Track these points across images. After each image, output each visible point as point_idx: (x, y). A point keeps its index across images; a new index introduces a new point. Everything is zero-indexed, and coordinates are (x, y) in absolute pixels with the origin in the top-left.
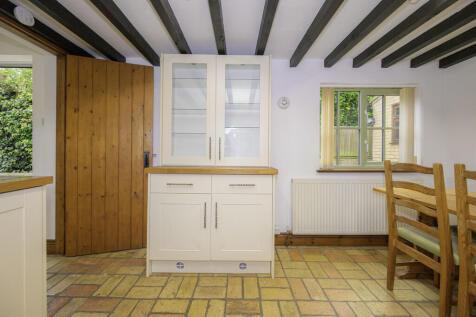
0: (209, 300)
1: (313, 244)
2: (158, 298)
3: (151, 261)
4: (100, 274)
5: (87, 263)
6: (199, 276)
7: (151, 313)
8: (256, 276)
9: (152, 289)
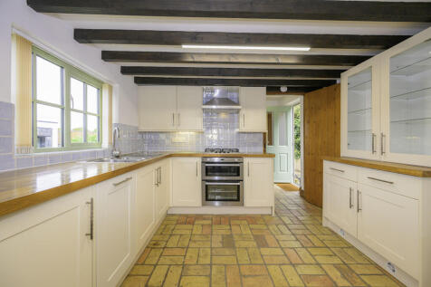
2: (315, 235)
9: (318, 231)
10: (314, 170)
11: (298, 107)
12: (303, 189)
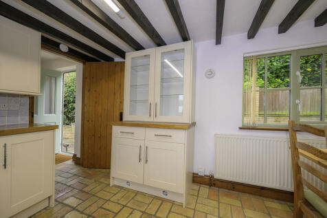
0: (134, 209)
1: (233, 189)
2: (109, 200)
3: (113, 178)
4: (91, 179)
5: (90, 172)
6: (137, 193)
7: (101, 207)
8: (173, 203)
9: (109, 194)
10: (94, 135)
11: (74, 74)
12: (79, 156)
